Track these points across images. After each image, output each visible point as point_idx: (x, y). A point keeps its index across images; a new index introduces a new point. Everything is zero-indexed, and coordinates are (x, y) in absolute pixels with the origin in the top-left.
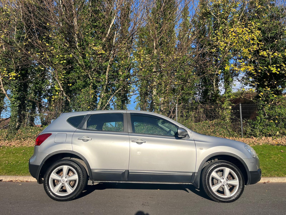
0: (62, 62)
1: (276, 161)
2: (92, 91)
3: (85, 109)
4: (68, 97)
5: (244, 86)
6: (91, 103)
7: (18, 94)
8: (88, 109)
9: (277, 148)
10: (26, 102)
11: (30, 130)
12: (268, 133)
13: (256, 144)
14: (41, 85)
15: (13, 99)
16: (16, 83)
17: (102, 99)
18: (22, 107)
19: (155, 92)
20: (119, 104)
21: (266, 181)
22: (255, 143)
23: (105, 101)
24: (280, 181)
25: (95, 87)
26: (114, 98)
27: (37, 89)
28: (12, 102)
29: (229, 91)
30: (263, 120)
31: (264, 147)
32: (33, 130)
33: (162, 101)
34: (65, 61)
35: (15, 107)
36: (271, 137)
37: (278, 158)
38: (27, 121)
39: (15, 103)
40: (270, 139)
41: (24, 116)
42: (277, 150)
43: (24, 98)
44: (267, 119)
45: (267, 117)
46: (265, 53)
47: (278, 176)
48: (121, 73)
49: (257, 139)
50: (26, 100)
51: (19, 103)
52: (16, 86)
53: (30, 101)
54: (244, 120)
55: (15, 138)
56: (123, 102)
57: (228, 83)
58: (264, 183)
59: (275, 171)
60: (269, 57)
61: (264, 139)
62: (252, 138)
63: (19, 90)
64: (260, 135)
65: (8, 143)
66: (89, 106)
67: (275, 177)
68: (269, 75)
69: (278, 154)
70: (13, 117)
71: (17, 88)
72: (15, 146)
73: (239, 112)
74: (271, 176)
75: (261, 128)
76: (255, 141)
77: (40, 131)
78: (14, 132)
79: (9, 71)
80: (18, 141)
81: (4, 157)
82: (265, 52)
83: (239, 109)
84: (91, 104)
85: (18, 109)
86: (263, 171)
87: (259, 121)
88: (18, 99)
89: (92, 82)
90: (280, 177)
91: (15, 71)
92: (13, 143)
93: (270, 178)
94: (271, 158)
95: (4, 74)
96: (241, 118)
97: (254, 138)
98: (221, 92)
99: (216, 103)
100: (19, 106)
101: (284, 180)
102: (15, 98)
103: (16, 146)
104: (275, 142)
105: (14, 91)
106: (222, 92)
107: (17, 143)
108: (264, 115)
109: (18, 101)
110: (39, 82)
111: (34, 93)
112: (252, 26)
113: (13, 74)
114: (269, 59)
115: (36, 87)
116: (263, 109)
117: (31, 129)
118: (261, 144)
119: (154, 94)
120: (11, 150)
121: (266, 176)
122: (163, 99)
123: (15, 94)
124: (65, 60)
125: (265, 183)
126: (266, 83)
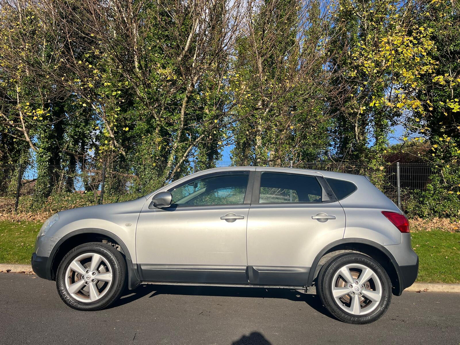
0: (114, 93)
1: (447, 257)
2: (158, 139)
3: (149, 167)
4: (122, 148)
5: (411, 133)
6: (157, 158)
7: (47, 142)
8: (153, 166)
9: (454, 236)
10: (60, 154)
11: (66, 198)
12: (445, 212)
13: (420, 229)
14: (84, 128)
15: (41, 150)
16: (46, 126)
17: (175, 152)
18: (54, 161)
19: (259, 142)
20: (203, 160)
21: (422, 289)
22: (418, 227)
23: (181, 154)
24: (446, 291)
25: (164, 133)
26: (196, 151)
27: (76, 135)
28: (40, 154)
29: (381, 142)
30: (439, 190)
31: (433, 234)
32: (70, 198)
33: (272, 156)
34: (119, 92)
35: (43, 162)
36: (449, 219)
37: (451, 252)
38: (62, 183)
39: (44, 156)
40: (446, 221)
41: (58, 176)
42: (454, 240)
43: (57, 148)
44: (445, 188)
45: (446, 184)
46: (441, 79)
47: (445, 281)
48: (207, 111)
49: (425, 220)
50: (61, 152)
51: (50, 156)
52: (45, 130)
53: (67, 153)
54: (406, 189)
55: (43, 209)
56: (210, 156)
57: (381, 128)
58: (417, 292)
59: (441, 273)
60: (449, 86)
61: (435, 222)
62: (416, 219)
63: (50, 137)
64: (430, 214)
65: (30, 217)
66: (155, 162)
67: (438, 283)
68: (446, 115)
69: (454, 246)
70: (41, 178)
71: (47, 132)
72: (40, 220)
73: (396, 176)
74: (433, 281)
75: (433, 203)
76: (419, 225)
77: (80, 200)
78: (42, 201)
79: (34, 106)
80: (46, 214)
81: (20, 237)
82: (442, 77)
83: (396, 171)
84: (158, 160)
85: (49, 164)
86: (421, 273)
87: (432, 192)
88: (48, 149)
89: (158, 125)
90: (447, 283)
91: (43, 108)
92: (39, 216)
93: (429, 284)
94: (440, 252)
95: (25, 111)
96: (399, 186)
97: (419, 219)
98: (369, 142)
99: (361, 161)
100: (50, 161)
101: (454, 288)
102: (44, 149)
103: (42, 221)
104: (453, 226)
105: (43, 137)
106: (371, 143)
107: (45, 217)
108: (442, 182)
109: (49, 154)
110: (81, 125)
111: (73, 142)
112: (421, 33)
113: (40, 112)
114: (450, 87)
115: (76, 132)
116: (440, 171)
117: (68, 196)
118: (429, 230)
119: (258, 144)
120: (33, 227)
121: (424, 281)
122: (273, 153)
123: (43, 143)
124: (119, 90)
125: (419, 292)
126: (443, 128)
